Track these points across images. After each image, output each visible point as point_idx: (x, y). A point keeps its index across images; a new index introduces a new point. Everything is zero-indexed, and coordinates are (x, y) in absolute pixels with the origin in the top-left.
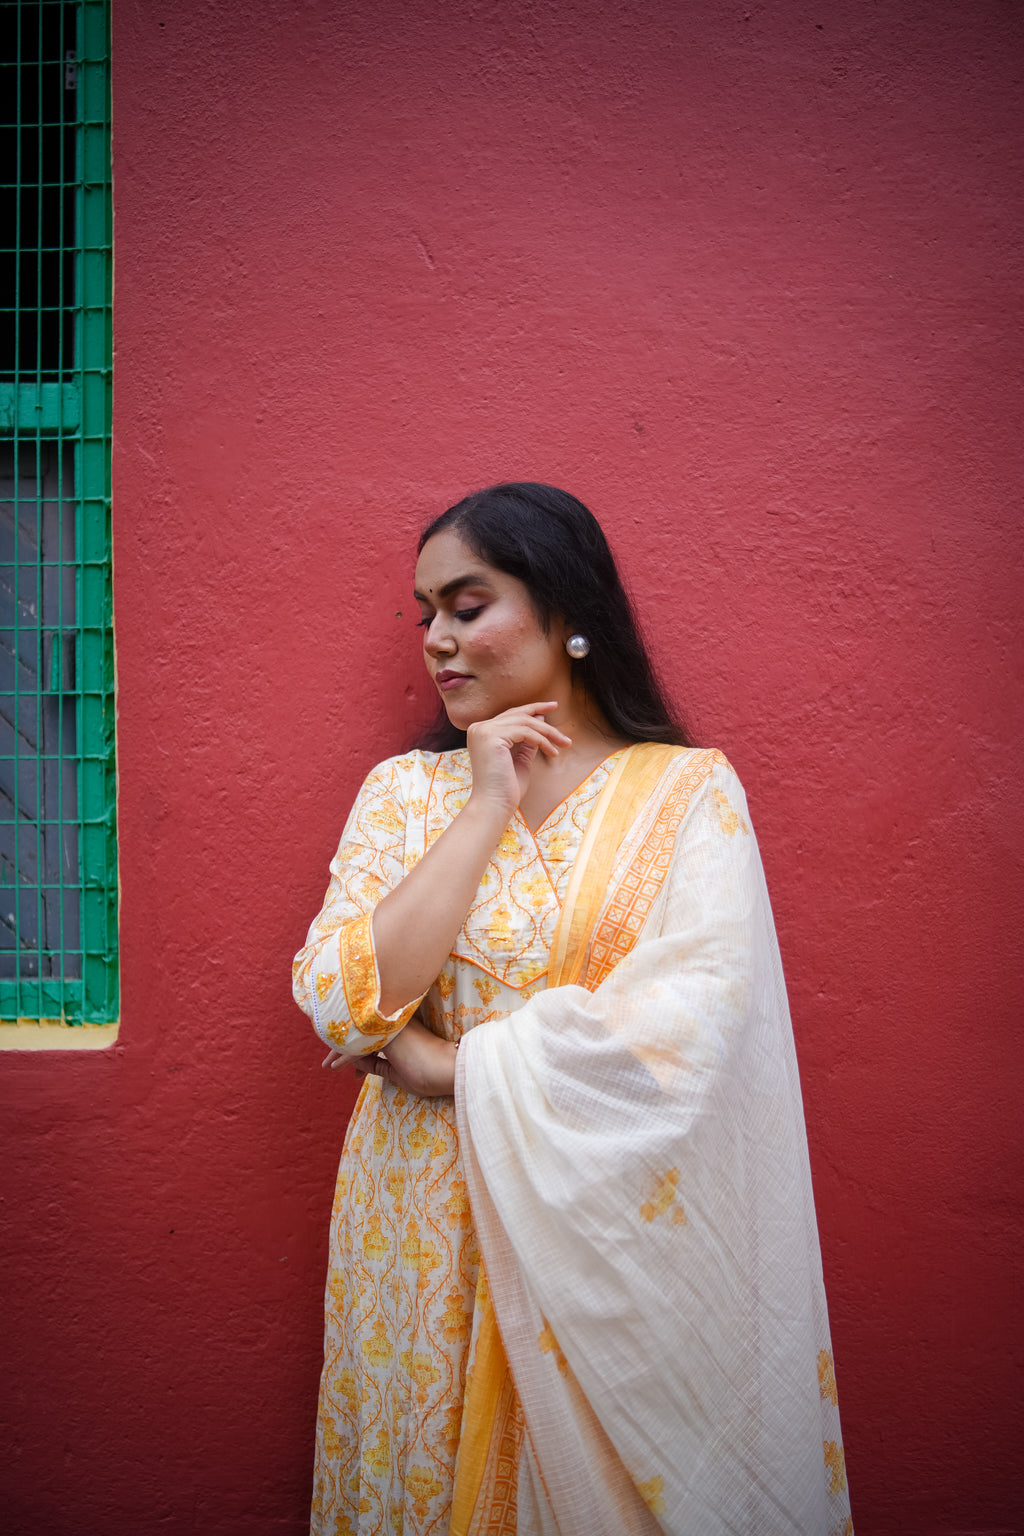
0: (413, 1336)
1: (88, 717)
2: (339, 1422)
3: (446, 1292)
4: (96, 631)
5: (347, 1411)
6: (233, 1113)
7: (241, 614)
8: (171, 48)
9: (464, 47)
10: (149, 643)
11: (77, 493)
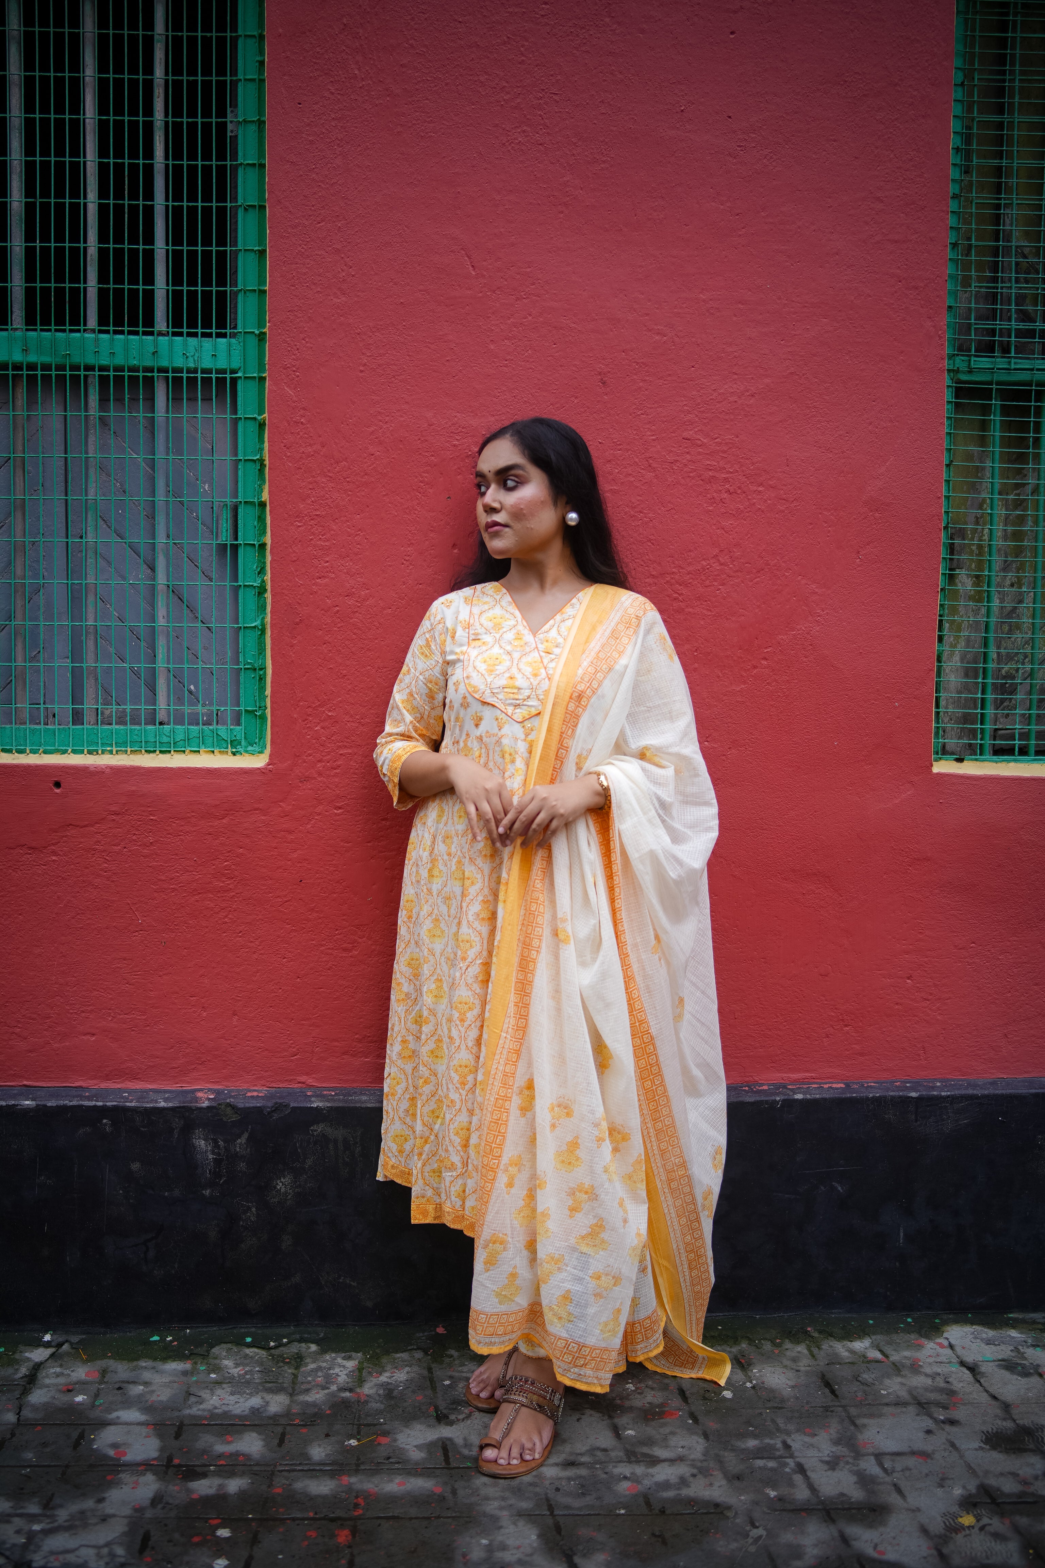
0: (459, 923)
1: (246, 559)
2: (406, 985)
3: (480, 898)
4: (252, 503)
5: (411, 977)
6: (340, 808)
7: (349, 495)
8: (305, 120)
9: (497, 125)
10: (290, 513)
11: (239, 412)
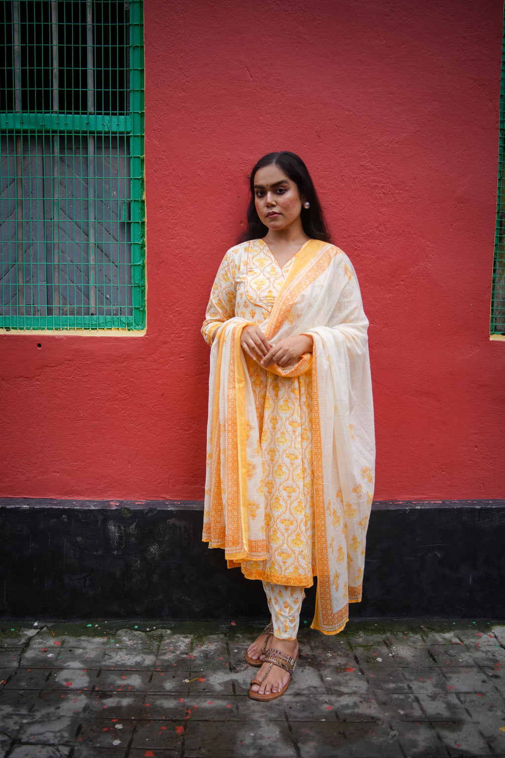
1: (135, 230)
4: (138, 201)
6: (183, 358)
7: (187, 196)
10: (157, 205)
11: (131, 154)
